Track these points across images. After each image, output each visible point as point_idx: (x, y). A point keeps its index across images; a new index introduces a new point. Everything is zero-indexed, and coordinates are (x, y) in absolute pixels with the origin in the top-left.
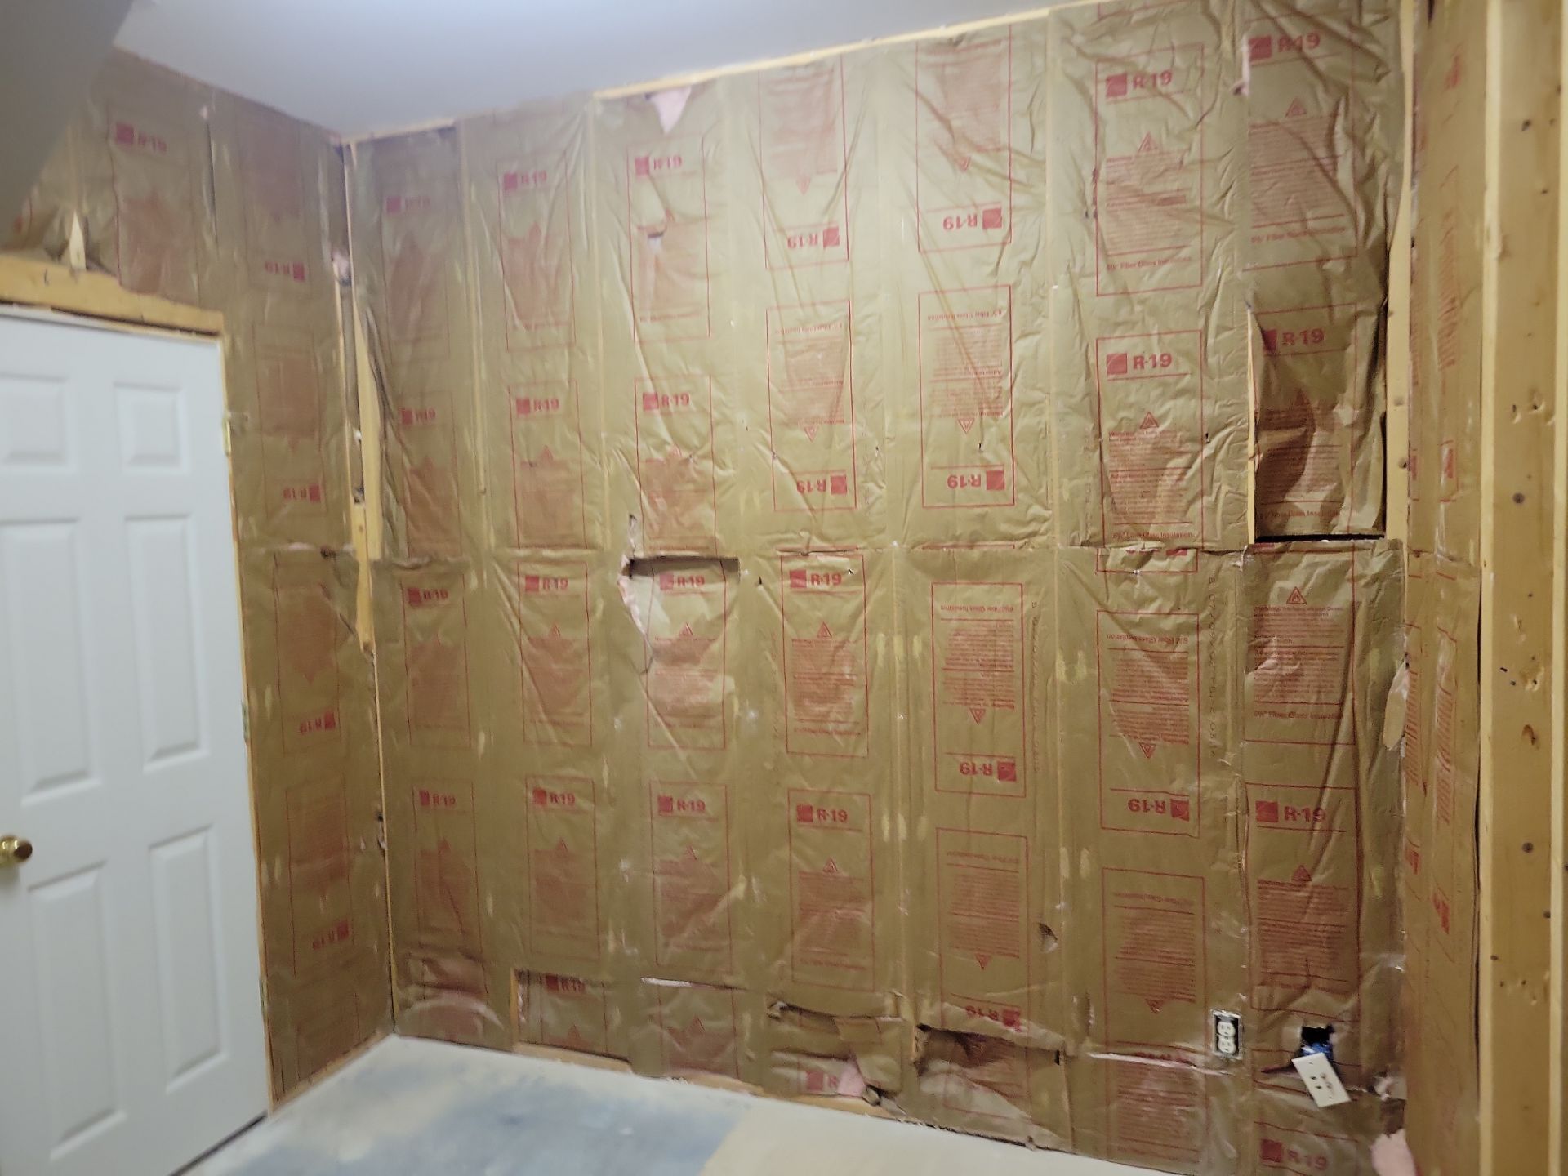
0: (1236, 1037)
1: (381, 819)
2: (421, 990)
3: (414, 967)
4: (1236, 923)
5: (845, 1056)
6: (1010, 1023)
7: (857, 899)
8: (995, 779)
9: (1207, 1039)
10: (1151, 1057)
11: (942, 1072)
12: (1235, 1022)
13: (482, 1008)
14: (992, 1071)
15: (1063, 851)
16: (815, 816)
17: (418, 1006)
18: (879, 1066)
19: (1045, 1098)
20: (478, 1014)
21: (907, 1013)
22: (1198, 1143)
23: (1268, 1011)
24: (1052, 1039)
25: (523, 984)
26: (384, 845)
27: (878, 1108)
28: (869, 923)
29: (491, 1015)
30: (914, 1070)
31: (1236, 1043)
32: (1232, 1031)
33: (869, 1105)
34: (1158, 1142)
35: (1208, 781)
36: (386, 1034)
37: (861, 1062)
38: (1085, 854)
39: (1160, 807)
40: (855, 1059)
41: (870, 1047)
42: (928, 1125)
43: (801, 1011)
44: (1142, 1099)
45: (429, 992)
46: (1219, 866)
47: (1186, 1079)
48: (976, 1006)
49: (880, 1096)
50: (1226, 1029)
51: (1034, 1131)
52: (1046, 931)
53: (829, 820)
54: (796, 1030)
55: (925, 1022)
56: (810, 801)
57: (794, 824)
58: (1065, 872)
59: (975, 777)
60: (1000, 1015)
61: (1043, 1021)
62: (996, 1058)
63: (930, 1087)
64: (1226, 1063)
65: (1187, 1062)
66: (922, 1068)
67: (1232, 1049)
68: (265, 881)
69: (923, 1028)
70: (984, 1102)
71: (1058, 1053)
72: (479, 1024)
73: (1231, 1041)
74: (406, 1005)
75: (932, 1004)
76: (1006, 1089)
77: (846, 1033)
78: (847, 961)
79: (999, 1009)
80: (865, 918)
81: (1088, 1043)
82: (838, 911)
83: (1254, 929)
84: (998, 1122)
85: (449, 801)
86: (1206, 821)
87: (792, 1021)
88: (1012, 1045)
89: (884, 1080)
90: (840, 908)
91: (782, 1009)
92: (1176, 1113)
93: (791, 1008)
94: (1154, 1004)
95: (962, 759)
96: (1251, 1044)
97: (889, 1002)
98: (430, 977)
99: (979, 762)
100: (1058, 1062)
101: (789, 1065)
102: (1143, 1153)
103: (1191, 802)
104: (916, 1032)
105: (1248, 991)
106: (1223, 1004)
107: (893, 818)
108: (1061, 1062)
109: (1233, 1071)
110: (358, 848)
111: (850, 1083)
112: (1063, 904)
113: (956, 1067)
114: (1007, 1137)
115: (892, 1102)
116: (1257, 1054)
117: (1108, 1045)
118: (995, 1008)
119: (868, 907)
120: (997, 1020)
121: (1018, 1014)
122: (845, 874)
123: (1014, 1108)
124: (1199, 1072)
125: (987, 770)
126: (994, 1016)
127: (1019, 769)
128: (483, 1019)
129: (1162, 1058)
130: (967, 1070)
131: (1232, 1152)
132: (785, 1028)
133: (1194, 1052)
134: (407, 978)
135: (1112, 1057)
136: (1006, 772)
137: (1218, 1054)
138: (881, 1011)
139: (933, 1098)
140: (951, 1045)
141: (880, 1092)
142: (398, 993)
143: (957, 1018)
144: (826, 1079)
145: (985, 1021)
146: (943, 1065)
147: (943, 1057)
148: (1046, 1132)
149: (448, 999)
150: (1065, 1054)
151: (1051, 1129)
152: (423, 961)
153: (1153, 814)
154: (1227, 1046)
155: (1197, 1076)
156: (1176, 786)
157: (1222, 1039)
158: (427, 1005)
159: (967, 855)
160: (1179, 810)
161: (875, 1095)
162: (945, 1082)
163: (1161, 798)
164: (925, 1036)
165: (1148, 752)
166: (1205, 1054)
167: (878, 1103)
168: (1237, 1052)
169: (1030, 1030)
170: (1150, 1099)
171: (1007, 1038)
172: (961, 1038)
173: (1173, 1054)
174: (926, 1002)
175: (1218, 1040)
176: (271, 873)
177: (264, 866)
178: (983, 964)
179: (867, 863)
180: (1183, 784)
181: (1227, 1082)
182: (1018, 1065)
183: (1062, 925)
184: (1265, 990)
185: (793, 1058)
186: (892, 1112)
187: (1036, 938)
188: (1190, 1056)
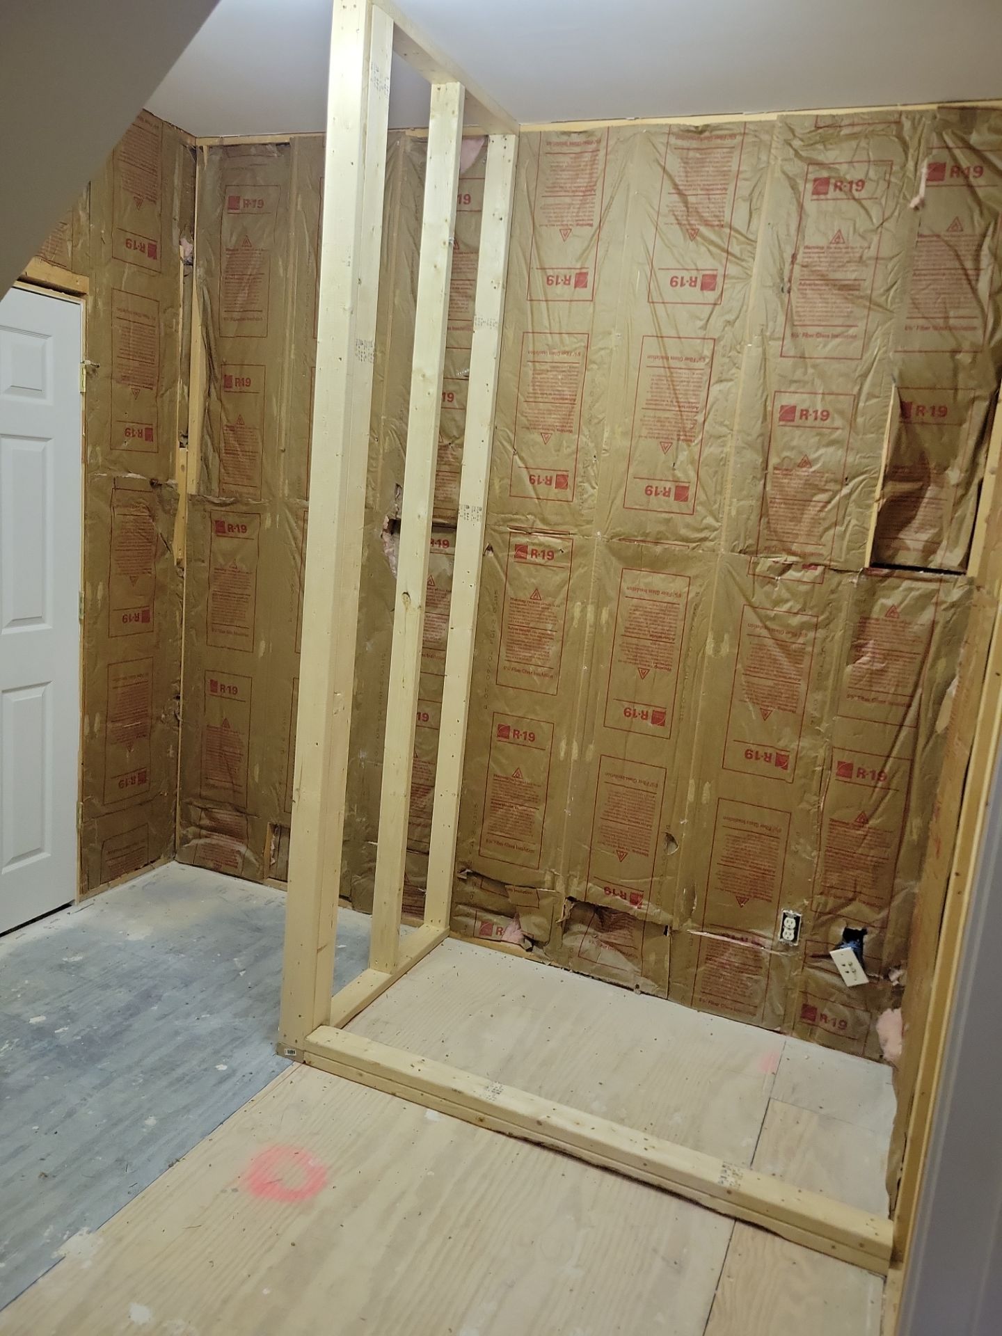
0: (796, 929)
1: (178, 698)
2: (197, 830)
3: (195, 813)
4: (809, 848)
5: (512, 914)
6: (634, 902)
7: (535, 799)
8: (649, 722)
9: (776, 929)
10: (733, 938)
11: (581, 933)
12: (797, 919)
13: (243, 849)
14: (617, 936)
15: (692, 781)
16: (511, 734)
17: (194, 842)
18: (533, 924)
19: (652, 958)
20: (239, 852)
21: (560, 887)
22: (757, 1001)
23: (822, 914)
24: (664, 917)
25: (276, 835)
26: (180, 718)
27: (529, 953)
28: (541, 819)
29: (249, 854)
30: (560, 929)
31: (796, 934)
32: (794, 925)
33: (525, 951)
34: (728, 997)
35: (806, 742)
36: (169, 860)
37: (522, 919)
38: (707, 785)
39: (768, 758)
40: (518, 917)
41: (530, 910)
42: (565, 969)
43: (483, 877)
44: (722, 966)
45: (204, 832)
46: (804, 805)
47: (756, 954)
48: (612, 887)
49: (533, 945)
50: (790, 923)
51: (641, 980)
52: (671, 839)
53: (521, 738)
54: (476, 890)
55: (572, 895)
56: (509, 722)
57: (495, 738)
58: (691, 797)
59: (634, 719)
60: (628, 895)
61: (658, 904)
62: (621, 928)
63: (568, 941)
64: (787, 947)
65: (758, 944)
66: (566, 927)
67: (792, 937)
68: (87, 731)
69: (571, 899)
70: (609, 957)
71: (667, 927)
72: (239, 860)
73: (792, 932)
74: (185, 840)
75: (579, 883)
76: (624, 949)
77: (513, 898)
78: (521, 844)
79: (628, 892)
80: (538, 816)
81: (689, 923)
82: (520, 808)
83: (822, 853)
84: (615, 971)
85: (234, 690)
86: (798, 772)
87: (475, 884)
88: (634, 918)
89: (537, 934)
90: (521, 805)
91: (468, 873)
92: (745, 979)
93: (475, 874)
94: (741, 901)
95: (626, 705)
96: (806, 936)
97: (548, 878)
98: (206, 822)
99: (639, 709)
100: (665, 933)
101: (467, 915)
102: (717, 1005)
103: (790, 757)
104: (565, 902)
105: (811, 898)
106: (791, 905)
107: (569, 744)
108: (668, 934)
109: (791, 954)
110: (159, 718)
111: (512, 933)
112: (686, 821)
113: (591, 930)
114: (621, 983)
115: (541, 950)
116: (809, 943)
117: (703, 926)
118: (624, 890)
119: (542, 807)
120: (625, 899)
121: (642, 896)
122: (527, 780)
123: (630, 964)
124: (765, 952)
125: (644, 716)
126: (624, 896)
127: (668, 718)
128: (243, 857)
129: (742, 940)
130: (599, 934)
131: (781, 1011)
132: (469, 888)
133: (765, 937)
134: (188, 822)
135: (704, 934)
136: (658, 719)
137: (782, 940)
138: (541, 884)
139: (571, 949)
140: (590, 914)
141: (534, 942)
142: (180, 831)
143: (597, 895)
144: (495, 928)
145: (617, 899)
146: (584, 928)
147: (582, 922)
148: (650, 982)
149: (218, 839)
150: (671, 928)
151: (653, 980)
152: (202, 809)
153: (762, 762)
154: (788, 935)
155: (763, 954)
156: (781, 744)
157: (785, 930)
158: (202, 841)
159: (622, 777)
160: (781, 762)
161: (529, 944)
162: (582, 940)
163: (769, 751)
164: (571, 905)
165: (765, 716)
166: (773, 940)
167: (530, 950)
168: (794, 940)
169: (648, 909)
170: (728, 967)
171: (631, 913)
172: (599, 910)
173: (750, 938)
174: (575, 881)
175: (783, 930)
176: (91, 725)
177: (87, 720)
178: (621, 858)
179: (546, 774)
180: (788, 741)
181: (785, 961)
182: (637, 934)
183: (683, 836)
184: (822, 899)
185: (472, 911)
186: (540, 958)
187: (662, 844)
188: (761, 940)
